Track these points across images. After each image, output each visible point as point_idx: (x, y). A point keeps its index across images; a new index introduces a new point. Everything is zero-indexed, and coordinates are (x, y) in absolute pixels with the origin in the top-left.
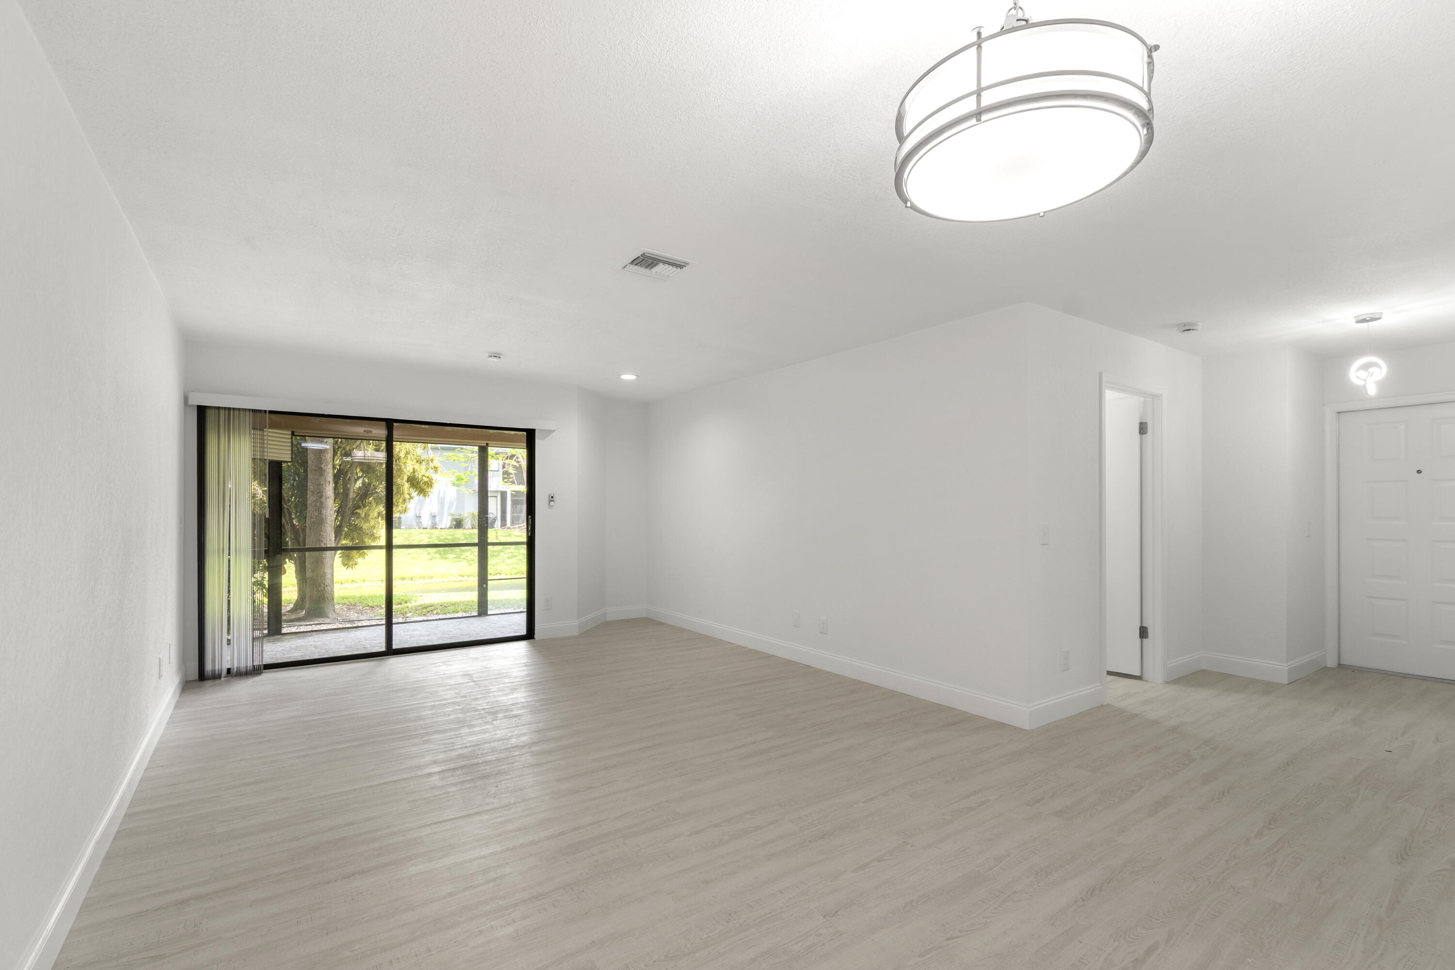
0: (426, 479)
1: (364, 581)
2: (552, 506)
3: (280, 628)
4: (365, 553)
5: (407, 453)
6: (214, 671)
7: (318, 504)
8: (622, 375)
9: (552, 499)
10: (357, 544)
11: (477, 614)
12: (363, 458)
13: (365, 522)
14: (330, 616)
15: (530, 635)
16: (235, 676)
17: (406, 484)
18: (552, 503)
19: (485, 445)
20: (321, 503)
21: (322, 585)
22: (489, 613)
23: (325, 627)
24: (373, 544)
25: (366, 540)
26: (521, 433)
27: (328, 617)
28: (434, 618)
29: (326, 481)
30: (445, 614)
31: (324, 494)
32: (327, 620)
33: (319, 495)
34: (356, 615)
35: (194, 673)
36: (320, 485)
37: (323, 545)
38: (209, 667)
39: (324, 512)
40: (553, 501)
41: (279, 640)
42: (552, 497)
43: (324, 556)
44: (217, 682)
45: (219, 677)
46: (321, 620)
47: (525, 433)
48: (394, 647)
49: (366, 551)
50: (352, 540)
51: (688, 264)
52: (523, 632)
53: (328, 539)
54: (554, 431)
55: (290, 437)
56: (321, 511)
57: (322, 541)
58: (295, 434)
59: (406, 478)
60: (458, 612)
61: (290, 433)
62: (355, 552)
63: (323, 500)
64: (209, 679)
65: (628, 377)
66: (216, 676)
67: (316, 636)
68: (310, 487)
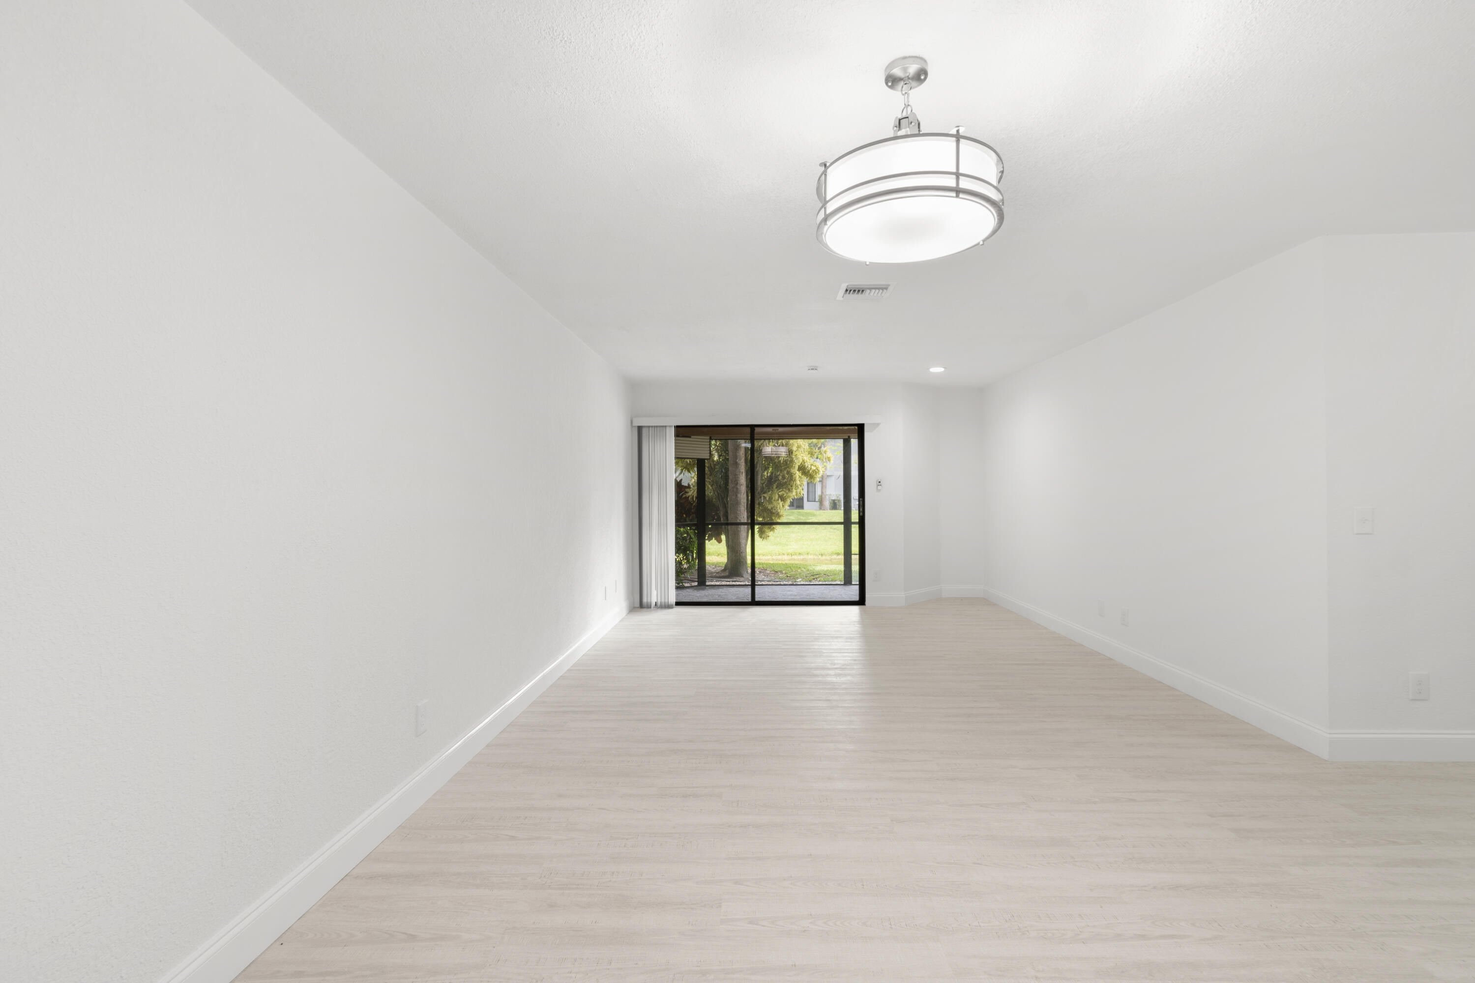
0: (813, 468)
1: (808, 554)
2: (880, 490)
3: (705, 582)
4: (774, 528)
5: (799, 447)
6: (647, 602)
7: (735, 489)
8: (930, 368)
9: (880, 484)
10: (768, 521)
11: (842, 583)
12: (771, 453)
13: (769, 503)
14: (744, 576)
15: (861, 601)
16: (659, 608)
17: (798, 472)
18: (879, 487)
19: (847, 437)
20: (737, 489)
21: (739, 552)
22: (853, 583)
23: (738, 583)
24: (779, 521)
25: (774, 518)
26: (853, 427)
27: (742, 577)
28: (817, 583)
29: (740, 472)
30: (825, 581)
31: (739, 482)
32: (742, 579)
33: (736, 482)
34: (763, 577)
35: (637, 604)
36: (736, 475)
37: (738, 521)
38: (645, 600)
39: (739, 495)
40: (881, 485)
41: (703, 589)
42: (880, 482)
43: (739, 529)
44: (649, 609)
45: (650, 607)
46: (738, 579)
47: (856, 427)
48: (757, 599)
49: (774, 526)
50: (764, 518)
51: (889, 285)
52: (856, 598)
53: (742, 517)
54: (878, 424)
55: (709, 441)
56: (737, 495)
57: (738, 518)
58: (712, 438)
59: (797, 467)
60: (835, 581)
61: (709, 438)
62: (767, 526)
63: (738, 486)
64: (645, 608)
65: (937, 370)
66: (649, 607)
67: (725, 589)
68: (731, 477)
